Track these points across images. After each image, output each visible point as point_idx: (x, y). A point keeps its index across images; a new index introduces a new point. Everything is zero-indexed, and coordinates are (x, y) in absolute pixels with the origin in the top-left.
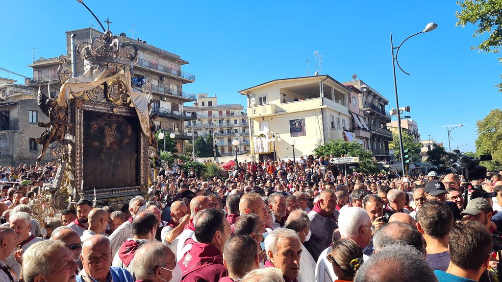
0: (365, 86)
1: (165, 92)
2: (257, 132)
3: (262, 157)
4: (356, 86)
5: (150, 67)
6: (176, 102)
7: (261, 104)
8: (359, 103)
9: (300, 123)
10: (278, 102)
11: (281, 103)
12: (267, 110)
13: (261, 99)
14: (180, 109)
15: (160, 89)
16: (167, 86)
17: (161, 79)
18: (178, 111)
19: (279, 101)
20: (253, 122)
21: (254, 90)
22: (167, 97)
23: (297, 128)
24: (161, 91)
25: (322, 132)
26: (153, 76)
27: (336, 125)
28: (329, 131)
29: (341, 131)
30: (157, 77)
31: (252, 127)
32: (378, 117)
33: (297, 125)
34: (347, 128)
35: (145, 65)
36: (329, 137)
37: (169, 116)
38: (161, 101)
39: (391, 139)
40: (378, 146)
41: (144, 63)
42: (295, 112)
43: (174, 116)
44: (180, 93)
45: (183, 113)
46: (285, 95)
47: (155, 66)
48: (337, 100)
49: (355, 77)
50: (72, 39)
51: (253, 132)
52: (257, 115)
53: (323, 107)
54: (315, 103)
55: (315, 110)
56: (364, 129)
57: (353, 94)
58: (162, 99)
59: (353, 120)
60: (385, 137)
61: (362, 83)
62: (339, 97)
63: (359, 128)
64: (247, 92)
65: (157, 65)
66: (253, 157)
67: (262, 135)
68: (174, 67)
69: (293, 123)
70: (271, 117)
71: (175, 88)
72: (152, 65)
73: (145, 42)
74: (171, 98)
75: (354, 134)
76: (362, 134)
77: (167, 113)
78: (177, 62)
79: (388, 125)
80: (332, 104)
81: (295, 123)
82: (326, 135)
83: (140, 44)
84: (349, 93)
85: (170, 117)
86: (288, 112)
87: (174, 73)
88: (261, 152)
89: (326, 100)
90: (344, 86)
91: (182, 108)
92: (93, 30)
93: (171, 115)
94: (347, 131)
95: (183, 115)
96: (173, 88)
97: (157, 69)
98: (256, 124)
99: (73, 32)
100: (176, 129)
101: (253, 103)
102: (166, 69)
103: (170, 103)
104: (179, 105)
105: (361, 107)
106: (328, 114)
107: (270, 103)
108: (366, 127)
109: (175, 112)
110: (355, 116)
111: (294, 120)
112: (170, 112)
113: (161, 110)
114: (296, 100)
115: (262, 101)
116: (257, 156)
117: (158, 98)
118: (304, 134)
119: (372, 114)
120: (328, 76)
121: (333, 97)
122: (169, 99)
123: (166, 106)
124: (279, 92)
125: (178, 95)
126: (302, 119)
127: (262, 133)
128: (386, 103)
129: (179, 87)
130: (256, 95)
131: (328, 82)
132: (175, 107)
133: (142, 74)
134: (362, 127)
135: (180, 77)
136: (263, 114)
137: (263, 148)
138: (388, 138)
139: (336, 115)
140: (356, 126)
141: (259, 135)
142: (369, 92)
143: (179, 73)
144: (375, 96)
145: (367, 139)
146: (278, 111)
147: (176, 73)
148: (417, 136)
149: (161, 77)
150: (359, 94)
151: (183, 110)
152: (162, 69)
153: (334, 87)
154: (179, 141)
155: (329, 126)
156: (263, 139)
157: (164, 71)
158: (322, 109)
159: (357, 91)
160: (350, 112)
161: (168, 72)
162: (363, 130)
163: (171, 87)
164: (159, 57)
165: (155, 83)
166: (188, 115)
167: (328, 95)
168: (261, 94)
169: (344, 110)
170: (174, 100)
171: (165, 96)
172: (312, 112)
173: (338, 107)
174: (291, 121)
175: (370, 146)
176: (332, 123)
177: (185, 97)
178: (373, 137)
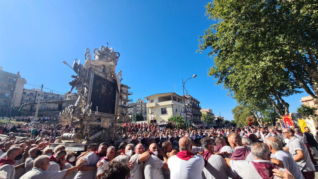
3: (151, 122)
4: (187, 97)
8: (188, 103)
9: (165, 109)
12: (153, 105)
19: (158, 101)
20: (148, 109)
21: (149, 97)
23: (164, 112)
25: (172, 113)
27: (178, 110)
28: (175, 112)
29: (180, 112)
31: (149, 111)
32: (196, 107)
39: (201, 116)
42: (164, 105)
46: (160, 99)
51: (149, 112)
52: (150, 106)
54: (170, 102)
56: (189, 112)
57: (185, 99)
60: (199, 115)
61: (189, 95)
62: (180, 100)
63: (188, 112)
64: (147, 98)
70: (155, 107)
76: (188, 113)
79: (200, 110)
80: (176, 103)
85: (123, 107)
86: (161, 105)
88: (151, 120)
89: (173, 101)
94: (182, 112)
95: (128, 106)
96: (125, 97)
98: (150, 110)
100: (125, 111)
101: (149, 102)
106: (174, 106)
107: (155, 102)
115: (152, 101)
119: (193, 107)
120: (174, 93)
121: (177, 100)
124: (158, 98)
125: (126, 99)
128: (199, 103)
129: (127, 96)
131: (174, 95)
132: (125, 103)
134: (189, 111)
136: (152, 106)
137: (151, 118)
138: (200, 115)
139: (178, 107)
141: (150, 114)
142: (192, 99)
144: (195, 100)
145: (191, 115)
146: (157, 105)
147: (126, 91)
148: (213, 114)
150: (188, 100)
153: (177, 97)
155: (175, 110)
156: (152, 115)
158: (172, 104)
167: (175, 99)
168: (151, 99)
170: (125, 101)
172: (169, 106)
173: (180, 104)
174: (162, 109)
175: (193, 118)
176: (176, 109)
177: (129, 100)
178: (194, 115)
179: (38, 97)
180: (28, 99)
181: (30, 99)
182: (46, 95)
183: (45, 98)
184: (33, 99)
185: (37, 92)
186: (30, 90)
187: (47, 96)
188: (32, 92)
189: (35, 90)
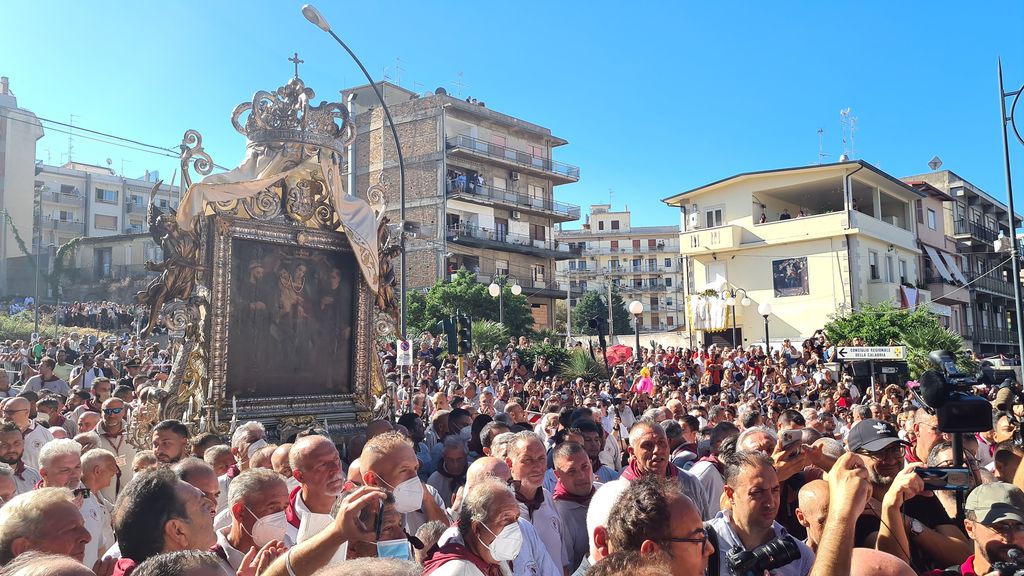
0: (961, 184)
1: (518, 203)
2: (701, 285)
3: (709, 338)
4: (937, 186)
5: (489, 153)
6: (539, 221)
7: (710, 224)
8: (945, 223)
9: (796, 267)
10: (747, 223)
11: (756, 222)
12: (722, 239)
13: (710, 214)
14: (547, 237)
15: (509, 196)
16: (522, 191)
17: (511, 176)
18: (544, 240)
19: (750, 219)
20: (691, 264)
21: (696, 196)
22: (522, 211)
23: (789, 278)
24: (511, 200)
25: (847, 288)
26: (496, 171)
27: (882, 273)
28: (863, 286)
29: (897, 285)
30: (503, 173)
31: (690, 275)
33: (789, 272)
34: (912, 279)
35: (481, 150)
36: (864, 299)
37: (524, 249)
38: (510, 220)
40: (992, 321)
41: (479, 146)
42: (785, 244)
43: (535, 251)
44: (549, 204)
45: (553, 245)
46: (763, 206)
47: (500, 150)
48: (886, 217)
49: (935, 164)
50: (349, 104)
51: (691, 285)
52: (700, 249)
53: (851, 231)
54: (833, 224)
55: (831, 238)
56: (955, 283)
57: (927, 202)
58: (511, 217)
59: (926, 262)
61: (953, 176)
62: (892, 210)
63: (942, 280)
64: (682, 201)
65: (503, 149)
66: (692, 338)
67: (711, 292)
68: (537, 152)
69: (781, 267)
70: (732, 255)
71: (539, 193)
72: (493, 149)
73: (482, 104)
74: (530, 214)
75: (927, 294)
76: (949, 292)
77: (521, 244)
78: (543, 142)
80: (874, 225)
81: (785, 268)
82: (856, 296)
83: (473, 108)
84: (919, 201)
85: (528, 252)
86: (769, 243)
87: (537, 164)
89: (859, 215)
90: (904, 185)
91: (552, 233)
92: (389, 84)
93: (529, 249)
94: (909, 286)
95: (553, 248)
96: (536, 195)
97: (504, 157)
98: (699, 269)
99: (352, 91)
100: (540, 276)
101: (693, 224)
102: (522, 157)
103: (527, 225)
104: (547, 229)
105: (949, 230)
106: (862, 248)
107: (730, 223)
108: (959, 277)
109: (537, 243)
110: (933, 254)
111: (782, 262)
112: (527, 242)
113: (510, 239)
114: (785, 217)
115: (713, 219)
116: (700, 337)
117: (504, 215)
118: (806, 291)
119: (976, 248)
120: (863, 164)
121: (878, 209)
122: (526, 216)
123: (519, 230)
124: (751, 199)
125: (545, 208)
126: (801, 259)
127: (710, 287)
129: (548, 192)
130: (700, 208)
131: (864, 178)
132: (537, 233)
133: (474, 168)
134: (950, 279)
135: (548, 173)
136: (714, 248)
137: (711, 319)
139: (882, 251)
140: (935, 275)
141: (703, 291)
142: (971, 198)
143: (548, 164)
144: (987, 207)
145: (964, 305)
146: (746, 241)
147: (540, 163)
149: (511, 173)
150: (946, 204)
151: (553, 238)
152: (514, 156)
153: (880, 188)
154: (544, 300)
155: (864, 273)
156: (712, 299)
157: (517, 161)
158: (847, 236)
159: (940, 196)
160: (920, 244)
161: (525, 163)
162: (952, 283)
163: (531, 192)
164: (509, 134)
165: (499, 184)
166: (564, 248)
167: (863, 205)
168: (711, 204)
169: (906, 238)
170: (536, 218)
171: (517, 210)
172: (825, 243)
173: (891, 231)
174: (776, 264)
175: (970, 322)
176: (874, 268)
177: (559, 211)
178: (980, 301)
179: (97, 208)
180: (57, 216)
181: (64, 216)
182: (129, 194)
183: (128, 208)
184: (77, 215)
185: (87, 177)
186: (57, 172)
187: (135, 198)
188: (68, 183)
189: (78, 167)
